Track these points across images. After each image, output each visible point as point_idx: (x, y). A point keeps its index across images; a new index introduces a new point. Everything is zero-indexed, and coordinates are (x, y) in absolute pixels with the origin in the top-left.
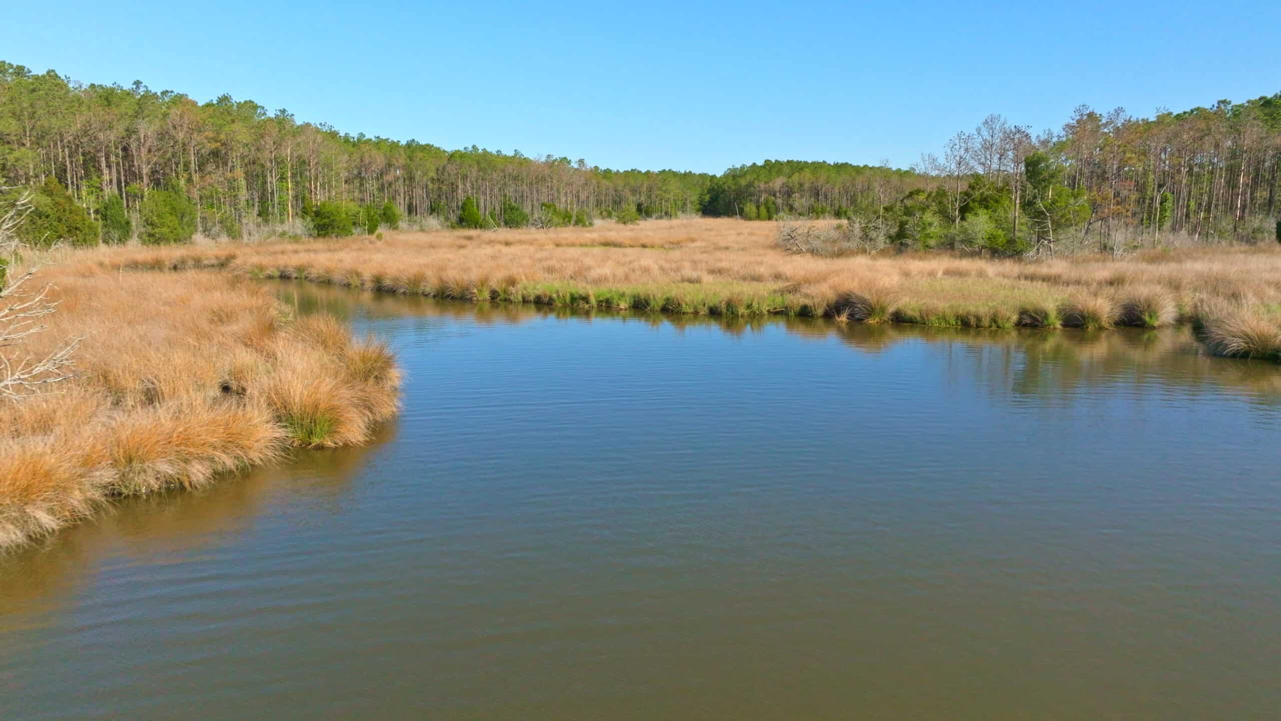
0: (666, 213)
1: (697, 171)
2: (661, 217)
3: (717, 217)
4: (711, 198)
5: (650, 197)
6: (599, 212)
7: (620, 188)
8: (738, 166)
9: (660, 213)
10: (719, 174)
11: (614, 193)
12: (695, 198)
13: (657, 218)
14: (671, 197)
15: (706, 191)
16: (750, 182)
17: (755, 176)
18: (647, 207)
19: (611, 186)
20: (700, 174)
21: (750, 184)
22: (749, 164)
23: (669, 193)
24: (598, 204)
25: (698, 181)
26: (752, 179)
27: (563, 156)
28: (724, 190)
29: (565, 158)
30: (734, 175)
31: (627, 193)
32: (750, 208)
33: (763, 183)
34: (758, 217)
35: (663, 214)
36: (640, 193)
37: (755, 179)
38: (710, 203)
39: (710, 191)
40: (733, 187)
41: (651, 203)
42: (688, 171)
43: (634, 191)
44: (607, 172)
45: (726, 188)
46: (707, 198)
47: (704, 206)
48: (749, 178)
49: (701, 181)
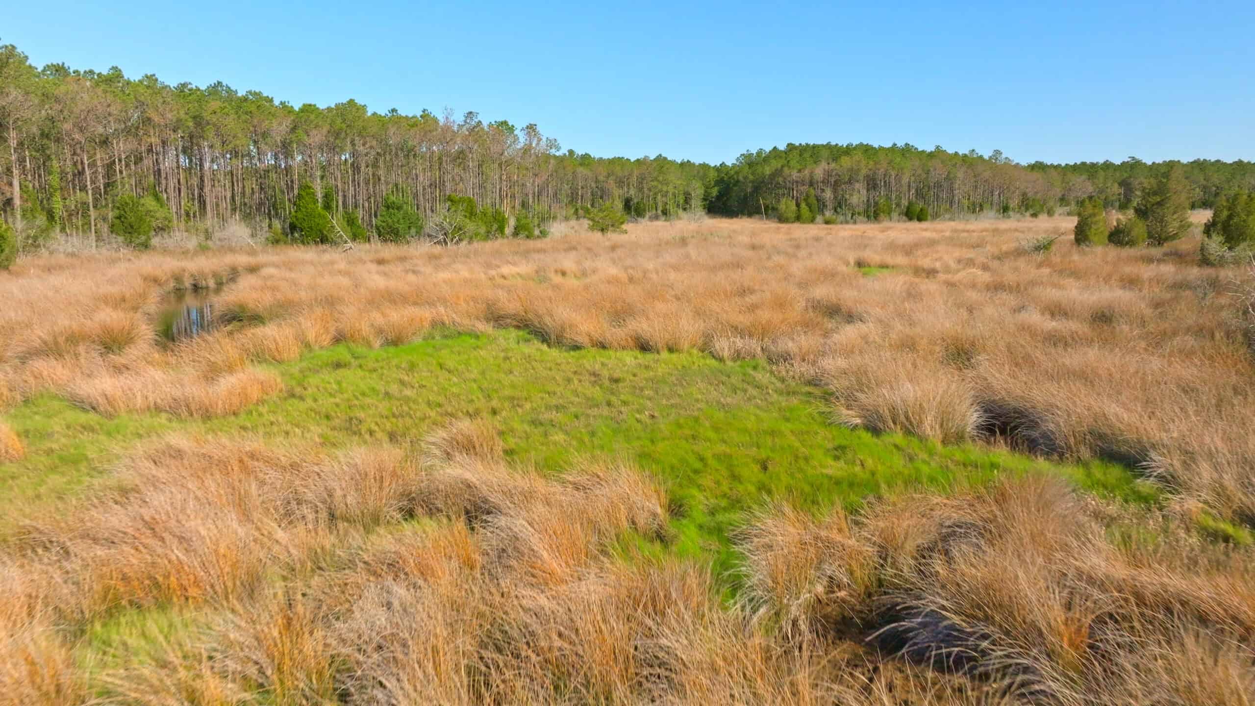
0: (665, 213)
1: (697, 160)
2: (656, 218)
3: (732, 218)
4: (719, 192)
5: (641, 190)
6: (572, 211)
7: (601, 178)
8: (754, 151)
9: (654, 212)
10: (730, 161)
11: (593, 185)
12: (700, 191)
13: (651, 219)
14: (671, 189)
15: (713, 183)
16: (776, 170)
17: (783, 162)
18: (638, 203)
19: (590, 174)
20: (700, 164)
21: (778, 173)
22: (768, 148)
23: (667, 184)
24: (573, 198)
25: (698, 172)
26: (779, 166)
27: (501, 119)
28: (738, 181)
29: (505, 123)
30: (751, 162)
31: (611, 184)
32: (787, 206)
33: (795, 171)
34: (798, 218)
35: (659, 212)
36: (628, 185)
37: (782, 167)
38: (719, 197)
39: (719, 182)
40: (751, 177)
41: (642, 199)
42: (686, 160)
43: (620, 183)
44: (586, 157)
45: (741, 178)
46: (715, 192)
47: (711, 201)
48: (776, 164)
49: (701, 173)
